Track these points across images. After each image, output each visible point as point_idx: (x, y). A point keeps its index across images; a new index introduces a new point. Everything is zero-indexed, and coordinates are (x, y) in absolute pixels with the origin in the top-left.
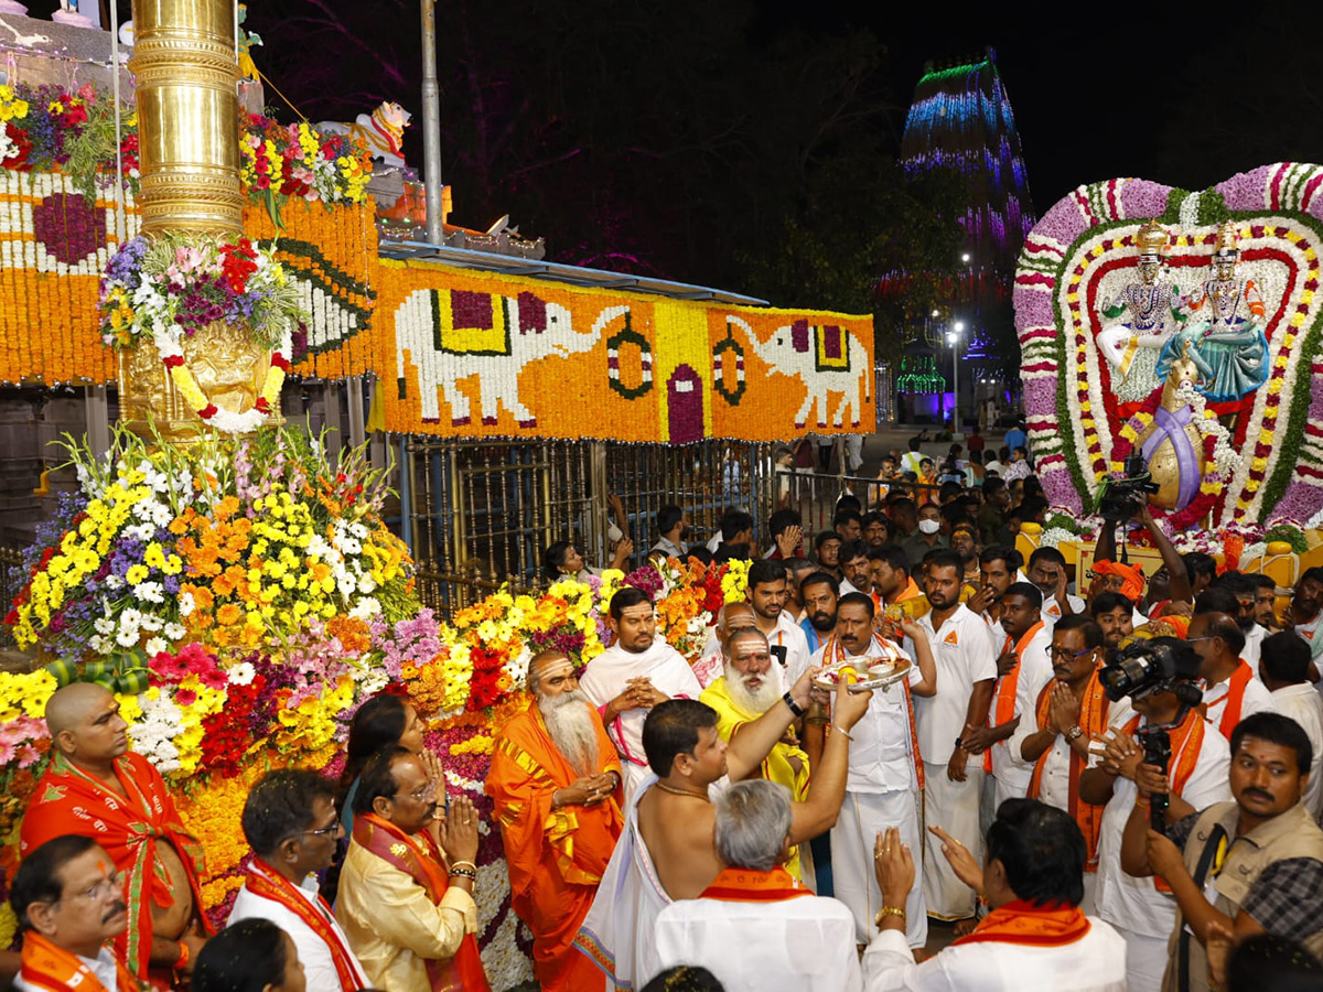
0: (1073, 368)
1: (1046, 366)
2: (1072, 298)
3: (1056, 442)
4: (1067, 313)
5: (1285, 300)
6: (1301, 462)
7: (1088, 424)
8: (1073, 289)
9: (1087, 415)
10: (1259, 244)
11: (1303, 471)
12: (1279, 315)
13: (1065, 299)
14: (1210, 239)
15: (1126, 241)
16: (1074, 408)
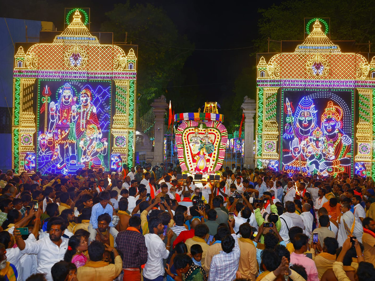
0: (186, 149)
1: (182, 148)
2: (185, 138)
3: (184, 160)
4: (184, 140)
5: (215, 140)
6: (218, 162)
7: (188, 157)
8: (185, 136)
9: (188, 156)
10: (211, 132)
11: (218, 163)
12: (214, 142)
13: (183, 138)
14: (204, 131)
15: (192, 130)
16: (186, 154)
